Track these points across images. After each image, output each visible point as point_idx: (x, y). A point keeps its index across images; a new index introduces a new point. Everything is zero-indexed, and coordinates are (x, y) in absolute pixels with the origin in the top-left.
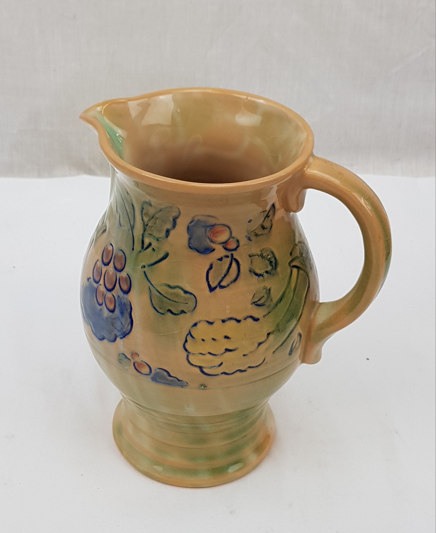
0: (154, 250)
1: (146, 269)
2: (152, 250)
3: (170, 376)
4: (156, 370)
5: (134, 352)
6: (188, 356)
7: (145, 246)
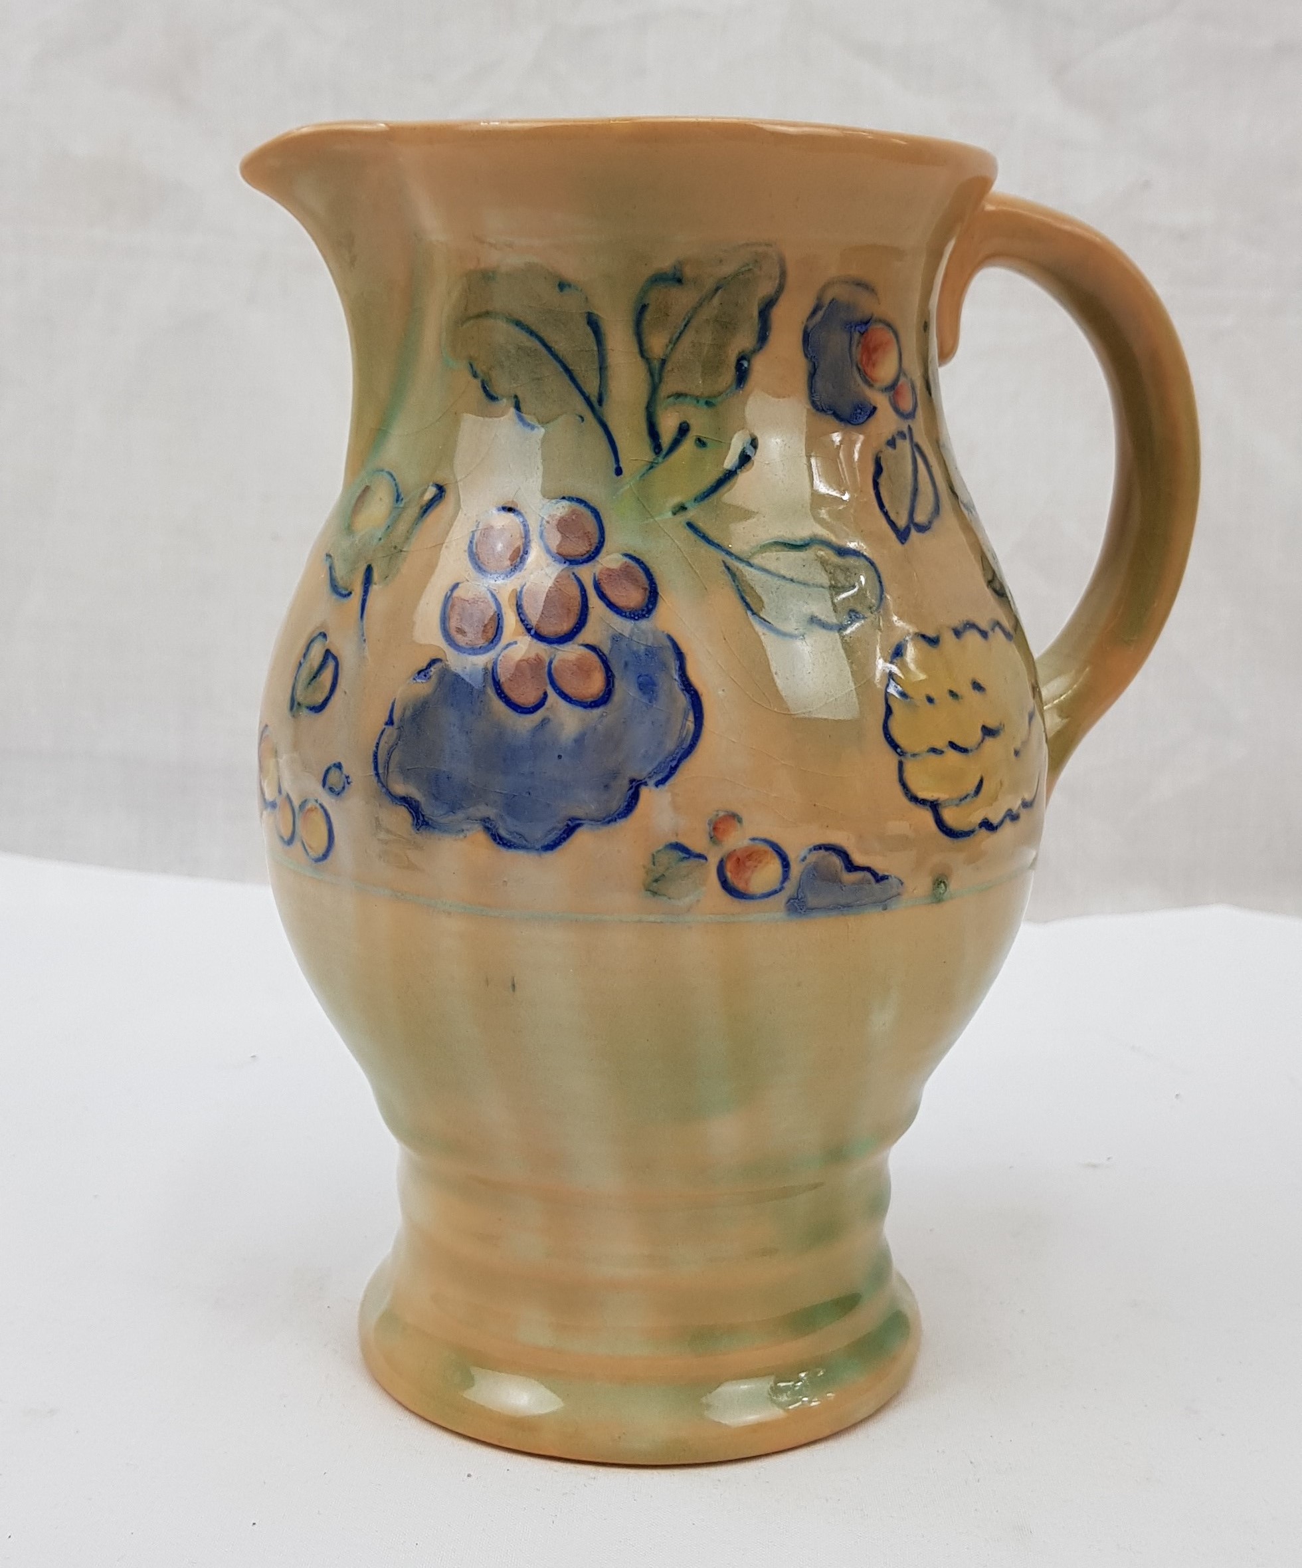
0: (701, 443)
1: (691, 514)
2: (697, 445)
3: (851, 867)
4: (804, 859)
5: (721, 814)
6: (901, 764)
7: (666, 439)
